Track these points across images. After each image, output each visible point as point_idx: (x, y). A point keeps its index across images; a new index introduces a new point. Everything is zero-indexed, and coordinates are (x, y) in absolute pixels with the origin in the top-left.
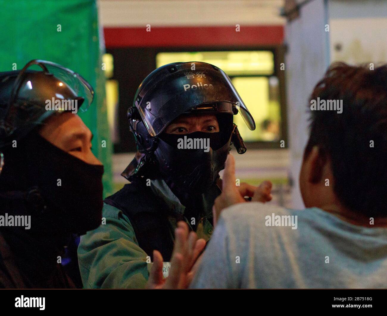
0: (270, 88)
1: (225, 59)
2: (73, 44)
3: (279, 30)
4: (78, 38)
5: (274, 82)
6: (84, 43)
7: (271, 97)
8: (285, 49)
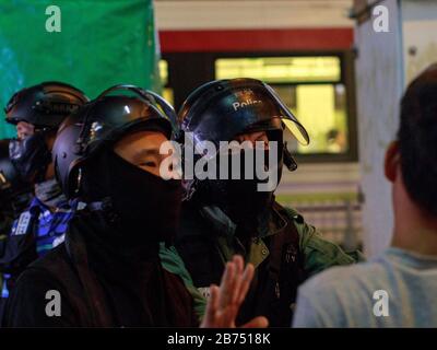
0: (336, 96)
1: (289, 64)
2: (127, 49)
3: (347, 34)
4: (132, 42)
5: (341, 89)
6: (138, 48)
7: (337, 106)
8: (355, 53)
